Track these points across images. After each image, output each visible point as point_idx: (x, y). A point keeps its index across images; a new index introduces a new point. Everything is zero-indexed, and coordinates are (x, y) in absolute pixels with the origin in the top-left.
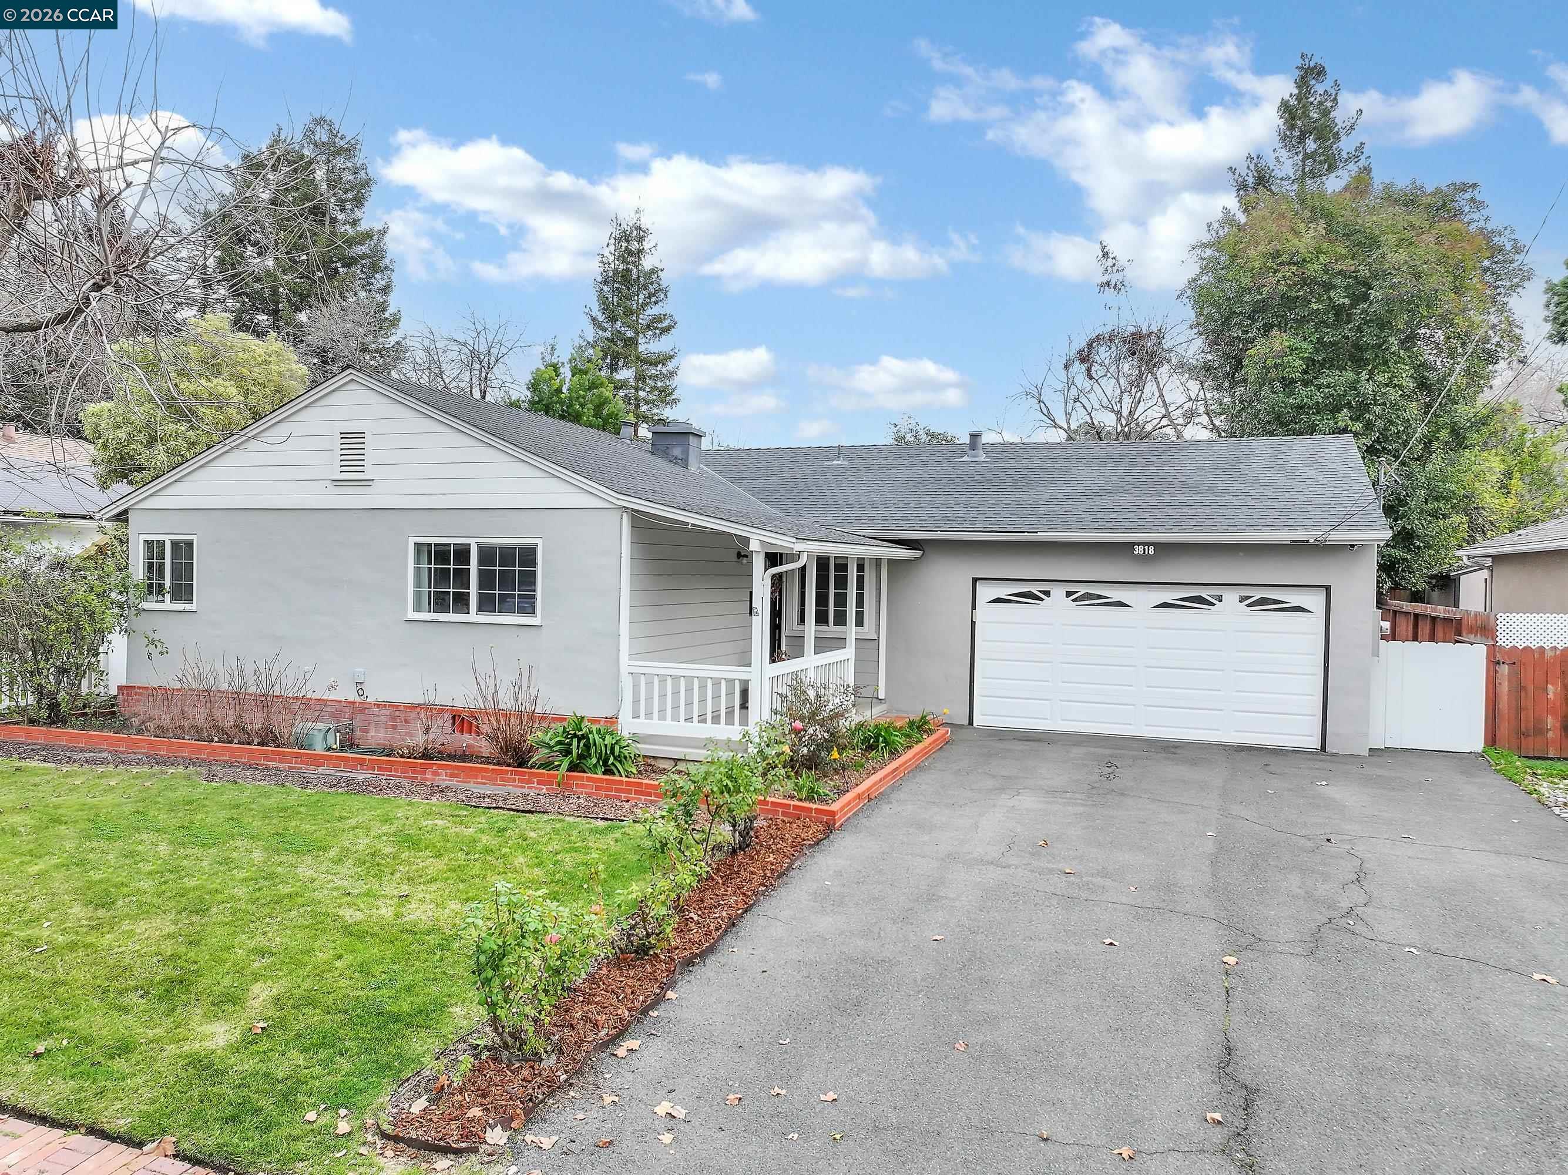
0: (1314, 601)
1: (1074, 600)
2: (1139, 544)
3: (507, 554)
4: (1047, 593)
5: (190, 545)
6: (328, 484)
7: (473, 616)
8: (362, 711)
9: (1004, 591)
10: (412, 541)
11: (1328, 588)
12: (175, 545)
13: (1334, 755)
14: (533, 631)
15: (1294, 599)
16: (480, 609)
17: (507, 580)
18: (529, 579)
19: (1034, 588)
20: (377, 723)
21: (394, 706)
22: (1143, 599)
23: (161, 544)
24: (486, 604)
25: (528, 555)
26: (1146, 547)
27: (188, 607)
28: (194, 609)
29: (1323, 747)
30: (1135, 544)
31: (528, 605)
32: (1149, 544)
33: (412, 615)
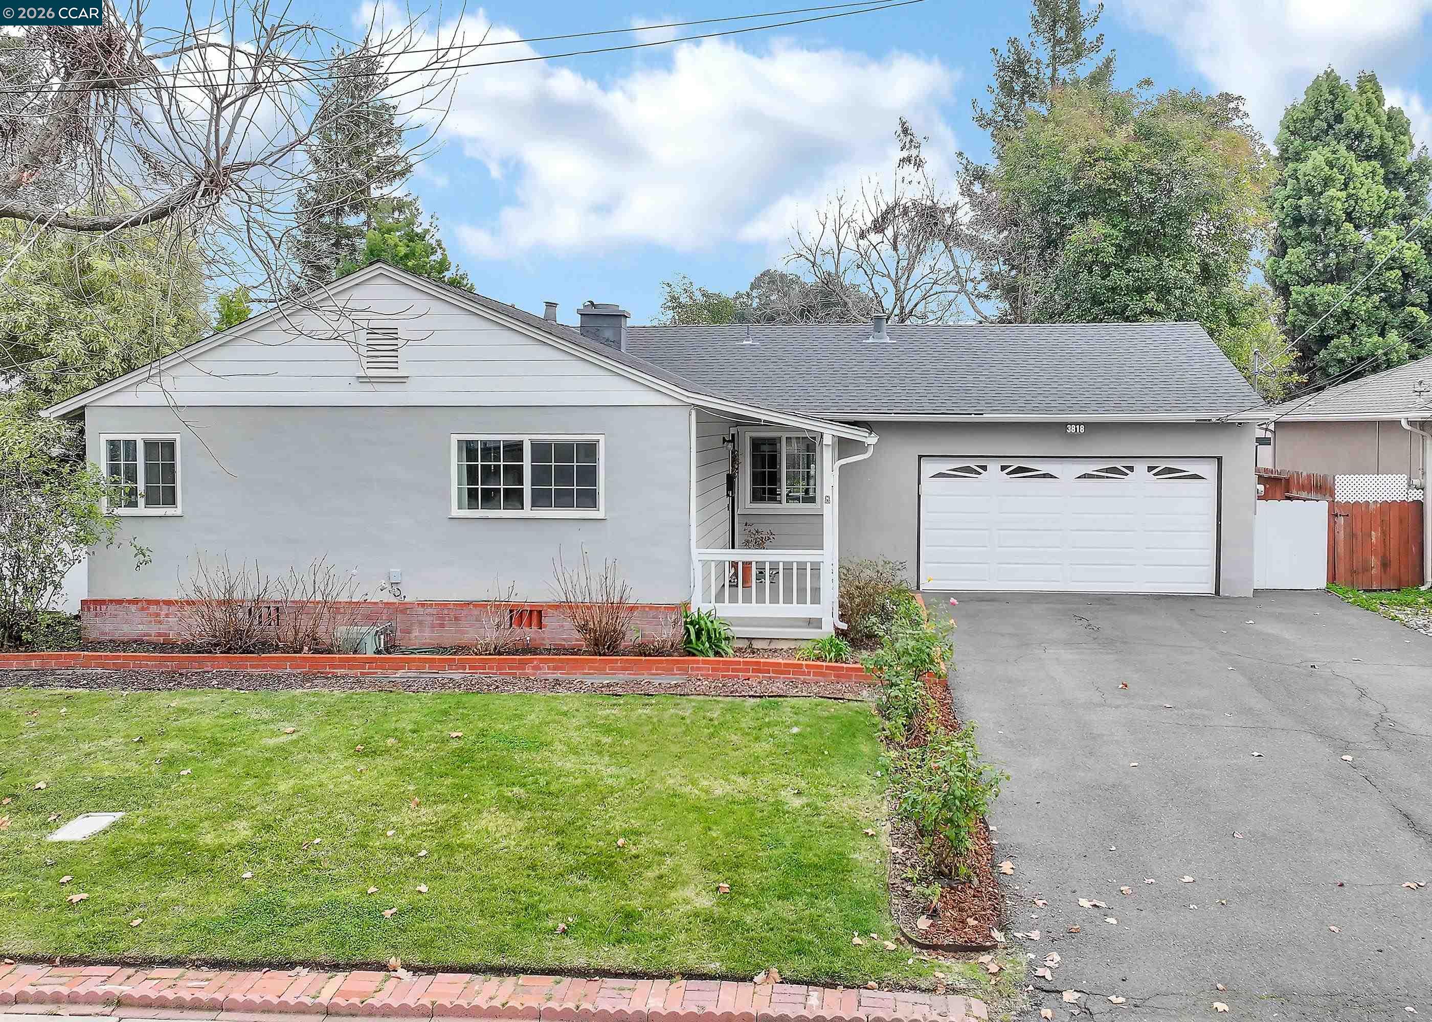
0: (1208, 470)
1: (1009, 474)
2: (1071, 424)
3: (564, 450)
4: (984, 468)
5: (170, 446)
6: (353, 380)
7: (528, 511)
8: (403, 612)
9: (945, 466)
10: (455, 439)
11: (1219, 459)
12: (150, 446)
13: (1227, 598)
14: (598, 524)
15: (1191, 468)
16: (534, 504)
17: (564, 475)
18: (589, 475)
19: (973, 464)
20: (421, 623)
21: (444, 605)
22: (1066, 472)
23: (130, 446)
24: (540, 500)
25: (589, 450)
26: (1078, 426)
27: (170, 511)
28: (178, 511)
29: (1217, 592)
30: (1067, 424)
31: (589, 499)
32: (1080, 424)
33: (456, 512)
